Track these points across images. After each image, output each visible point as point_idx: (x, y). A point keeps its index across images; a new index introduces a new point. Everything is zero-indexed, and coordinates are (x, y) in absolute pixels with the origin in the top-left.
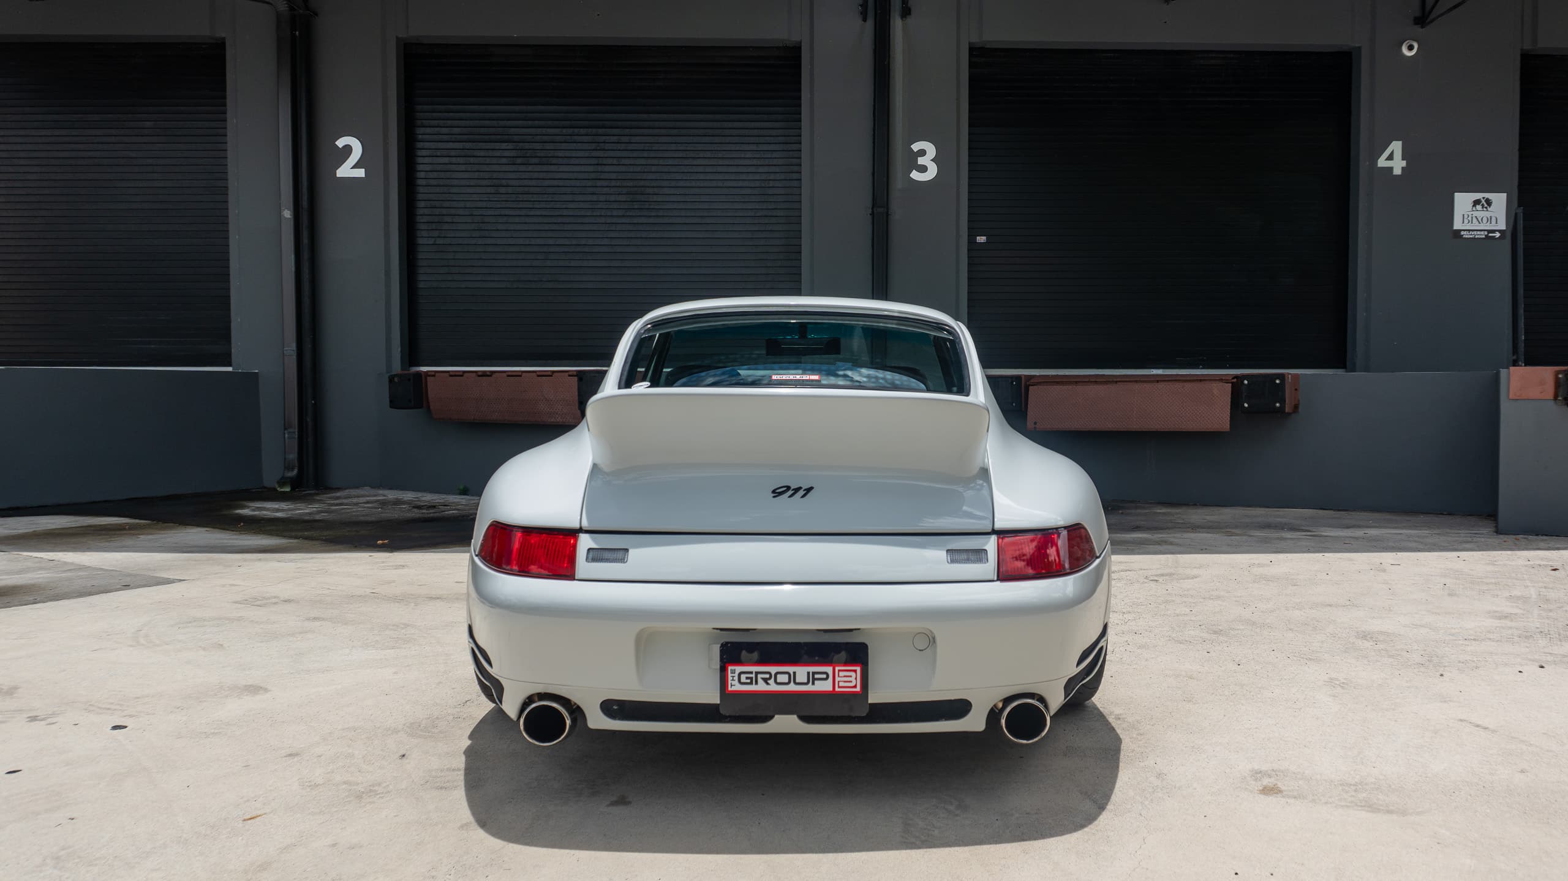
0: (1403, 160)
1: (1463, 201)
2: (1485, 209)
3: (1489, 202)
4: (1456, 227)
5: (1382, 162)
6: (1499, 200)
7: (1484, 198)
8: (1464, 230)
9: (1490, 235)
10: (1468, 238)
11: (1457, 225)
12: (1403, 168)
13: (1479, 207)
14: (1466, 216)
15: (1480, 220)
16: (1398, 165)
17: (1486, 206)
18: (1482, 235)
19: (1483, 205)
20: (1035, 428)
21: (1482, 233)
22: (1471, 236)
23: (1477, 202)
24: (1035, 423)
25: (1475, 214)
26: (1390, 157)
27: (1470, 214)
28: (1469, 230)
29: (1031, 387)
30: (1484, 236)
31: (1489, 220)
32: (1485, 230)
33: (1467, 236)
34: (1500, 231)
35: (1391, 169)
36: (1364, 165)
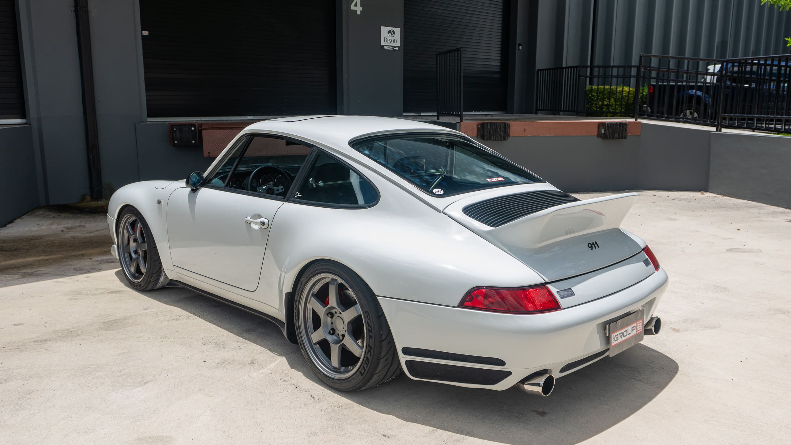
0: (361, 7)
1: (385, 30)
2: (392, 36)
3: (394, 32)
4: (382, 44)
5: (352, 7)
6: (398, 31)
7: (392, 30)
8: (385, 46)
9: (395, 48)
10: (386, 50)
11: (382, 43)
12: (361, 11)
13: (390, 34)
14: (386, 39)
15: (391, 41)
16: (359, 10)
17: (393, 34)
18: (391, 49)
19: (392, 33)
20: (209, 156)
21: (392, 47)
22: (388, 49)
23: (389, 32)
24: (209, 153)
25: (389, 38)
26: (356, 5)
27: (387, 37)
28: (387, 46)
29: (203, 132)
30: (392, 49)
31: (394, 41)
32: (392, 46)
33: (386, 49)
34: (398, 47)
35: (356, 11)
36: (344, 7)
